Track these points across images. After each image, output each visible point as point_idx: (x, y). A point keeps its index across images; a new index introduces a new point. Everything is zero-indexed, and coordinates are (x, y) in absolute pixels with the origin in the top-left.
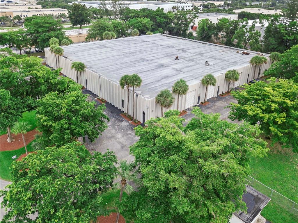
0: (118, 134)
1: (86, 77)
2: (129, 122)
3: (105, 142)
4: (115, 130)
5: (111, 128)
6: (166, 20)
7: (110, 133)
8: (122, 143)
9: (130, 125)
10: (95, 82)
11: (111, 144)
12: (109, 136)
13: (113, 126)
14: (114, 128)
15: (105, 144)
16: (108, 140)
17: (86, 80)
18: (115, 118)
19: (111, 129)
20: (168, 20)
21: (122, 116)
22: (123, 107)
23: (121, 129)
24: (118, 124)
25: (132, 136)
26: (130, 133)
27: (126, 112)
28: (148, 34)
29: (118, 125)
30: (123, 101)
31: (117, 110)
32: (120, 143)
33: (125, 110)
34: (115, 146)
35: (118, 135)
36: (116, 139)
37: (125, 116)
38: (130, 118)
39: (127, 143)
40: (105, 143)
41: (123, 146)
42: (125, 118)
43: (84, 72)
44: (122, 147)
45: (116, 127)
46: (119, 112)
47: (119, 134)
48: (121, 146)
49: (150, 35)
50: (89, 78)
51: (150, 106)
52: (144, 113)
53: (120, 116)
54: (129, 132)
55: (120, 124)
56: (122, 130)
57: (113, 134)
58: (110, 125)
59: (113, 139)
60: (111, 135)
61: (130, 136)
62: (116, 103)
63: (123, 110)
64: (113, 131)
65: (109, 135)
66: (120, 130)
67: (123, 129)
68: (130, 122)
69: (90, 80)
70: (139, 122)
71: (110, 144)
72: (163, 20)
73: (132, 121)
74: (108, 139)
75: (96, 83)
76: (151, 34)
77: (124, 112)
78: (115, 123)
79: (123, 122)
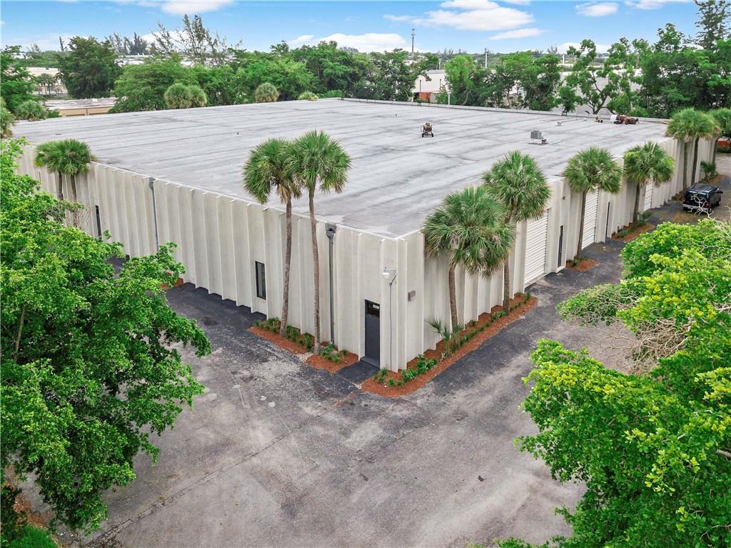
0: (254, 428)
1: (96, 195)
2: (296, 361)
3: (186, 483)
4: (234, 407)
5: (213, 396)
6: (350, 70)
7: (206, 426)
8: (284, 478)
9: (307, 371)
10: (134, 207)
11: (221, 491)
12: (202, 440)
13: (222, 382)
14: (228, 395)
15: (186, 498)
16: (199, 464)
17: (97, 207)
18: (228, 345)
19: (214, 403)
20: (356, 70)
21: (259, 333)
22: (261, 293)
23: (263, 398)
24: (246, 373)
25: (332, 432)
26: (314, 413)
27: (278, 314)
28: (304, 99)
29: (246, 380)
30: (259, 268)
31: (232, 312)
32: (268, 478)
33: (271, 308)
34: (244, 503)
35: (252, 434)
36: (246, 454)
37: (276, 332)
38: (298, 340)
39: (309, 480)
40: (182, 493)
41: (289, 495)
42: (274, 342)
43: (86, 178)
44: (290, 509)
45: (236, 386)
46: (244, 319)
47: (256, 423)
48: (282, 500)
49: (310, 99)
50: (110, 199)
51: (400, 269)
52: (372, 310)
53: (250, 334)
54: (309, 410)
55: (256, 373)
56: (269, 400)
57: (222, 426)
58: (208, 383)
59: (227, 459)
60: (212, 436)
61: (320, 430)
62: (227, 282)
63: (262, 307)
64: (225, 413)
65: (207, 436)
66: (261, 403)
67: (276, 399)
68: (303, 357)
69: (110, 205)
70: (345, 352)
71: (210, 492)
72: (340, 67)
73: (309, 355)
74: (202, 459)
75: (138, 210)
76: (313, 98)
77: (265, 316)
78: (233, 368)
79: (265, 360)
